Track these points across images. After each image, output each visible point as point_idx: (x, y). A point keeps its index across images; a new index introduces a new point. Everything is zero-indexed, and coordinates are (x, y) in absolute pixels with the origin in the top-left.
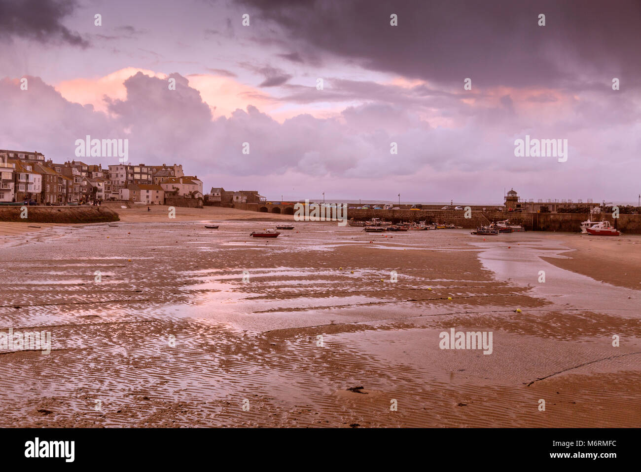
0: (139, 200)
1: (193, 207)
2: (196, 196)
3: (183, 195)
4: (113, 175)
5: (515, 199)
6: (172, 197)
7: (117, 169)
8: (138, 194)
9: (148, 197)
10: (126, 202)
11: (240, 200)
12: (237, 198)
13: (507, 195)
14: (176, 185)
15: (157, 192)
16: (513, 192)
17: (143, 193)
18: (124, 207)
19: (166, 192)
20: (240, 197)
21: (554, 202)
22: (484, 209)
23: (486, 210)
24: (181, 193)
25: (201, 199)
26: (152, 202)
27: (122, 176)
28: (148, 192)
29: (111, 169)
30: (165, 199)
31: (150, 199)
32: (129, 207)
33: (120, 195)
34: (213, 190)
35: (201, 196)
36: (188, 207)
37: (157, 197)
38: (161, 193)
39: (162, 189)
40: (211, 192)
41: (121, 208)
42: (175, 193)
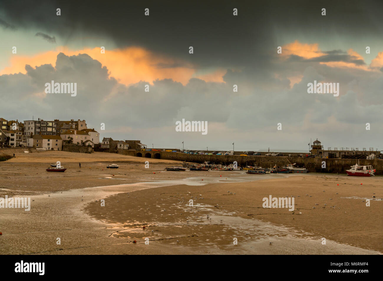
0: (41, 147)
1: (83, 152)
2: (87, 144)
3: (76, 143)
4: (27, 128)
5: (320, 147)
6: (67, 144)
7: (29, 124)
8: (40, 142)
9: (49, 144)
10: (29, 148)
11: (122, 147)
12: (121, 146)
13: (313, 144)
14: (71, 136)
15: (57, 141)
16: (318, 142)
17: (45, 141)
18: (26, 152)
19: (64, 141)
20: (122, 145)
21: (346, 150)
22: (290, 155)
23: (291, 156)
24: (75, 142)
25: (91, 146)
26: (52, 149)
27: (32, 128)
28: (49, 140)
29: (25, 123)
30: (63, 146)
31: (51, 146)
32: (31, 152)
33: (28, 143)
34: (105, 139)
35: (91, 144)
36: (80, 152)
37: (56, 145)
38: (60, 142)
39: (61, 139)
40: (103, 141)
41: (24, 152)
42: (70, 141)
